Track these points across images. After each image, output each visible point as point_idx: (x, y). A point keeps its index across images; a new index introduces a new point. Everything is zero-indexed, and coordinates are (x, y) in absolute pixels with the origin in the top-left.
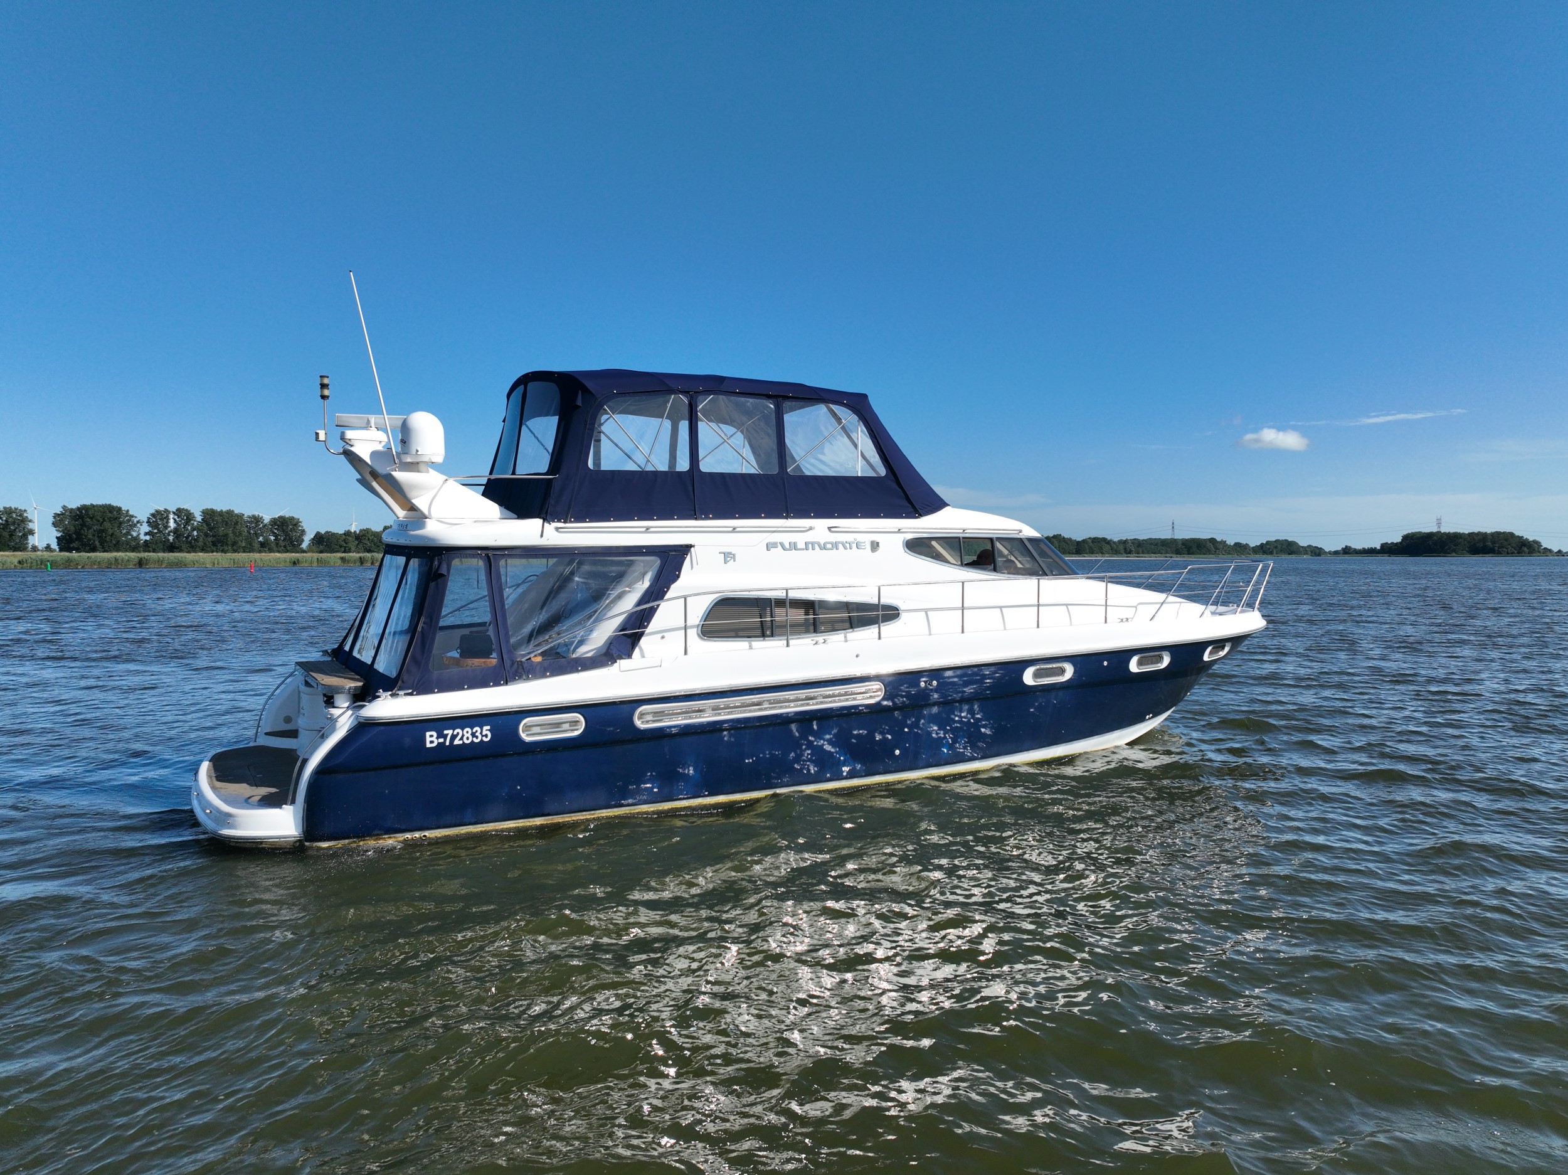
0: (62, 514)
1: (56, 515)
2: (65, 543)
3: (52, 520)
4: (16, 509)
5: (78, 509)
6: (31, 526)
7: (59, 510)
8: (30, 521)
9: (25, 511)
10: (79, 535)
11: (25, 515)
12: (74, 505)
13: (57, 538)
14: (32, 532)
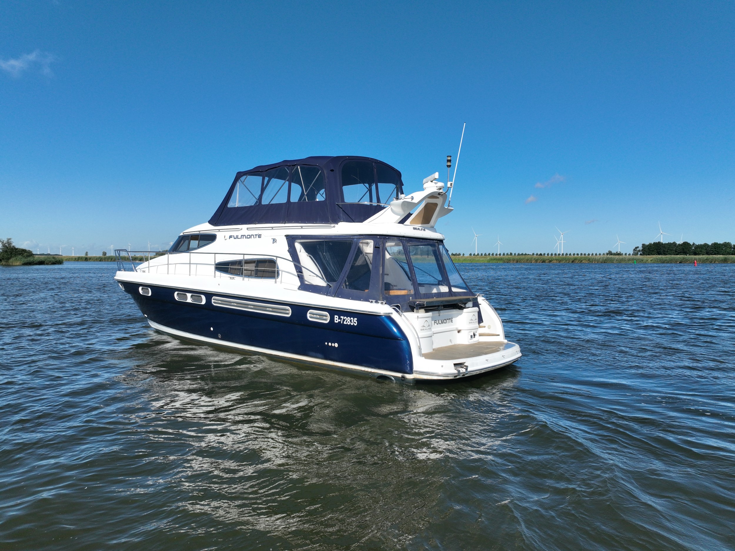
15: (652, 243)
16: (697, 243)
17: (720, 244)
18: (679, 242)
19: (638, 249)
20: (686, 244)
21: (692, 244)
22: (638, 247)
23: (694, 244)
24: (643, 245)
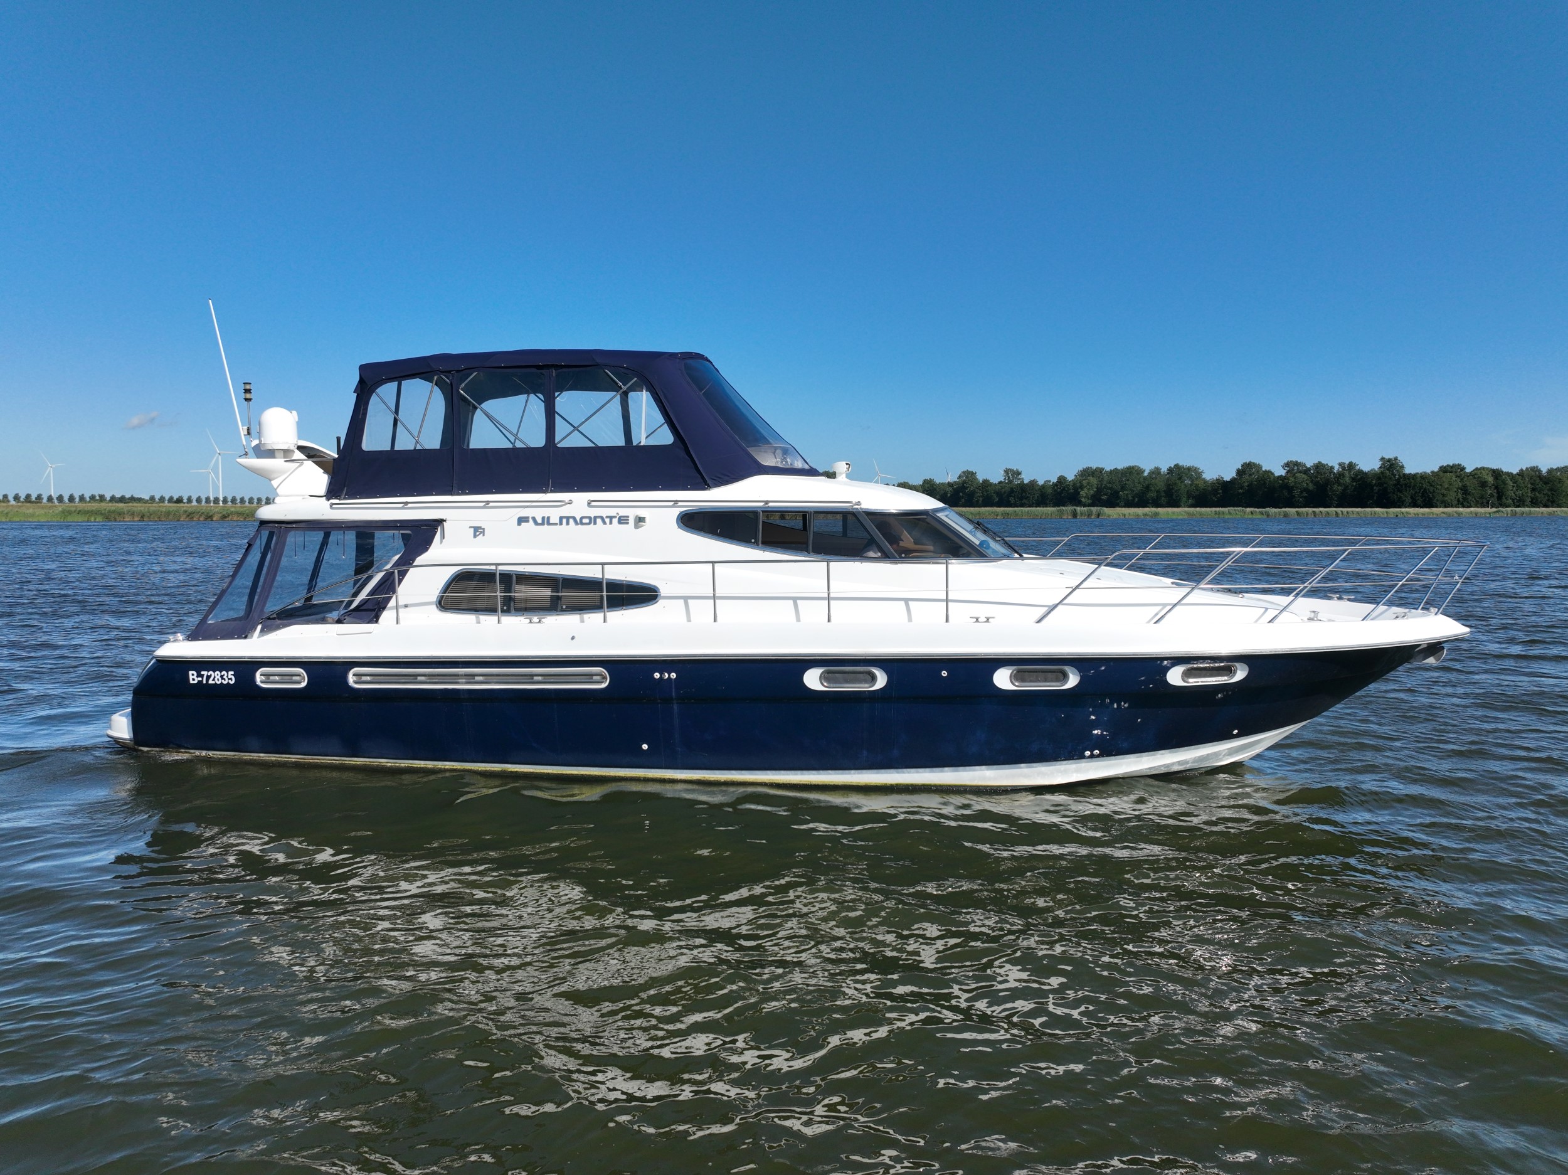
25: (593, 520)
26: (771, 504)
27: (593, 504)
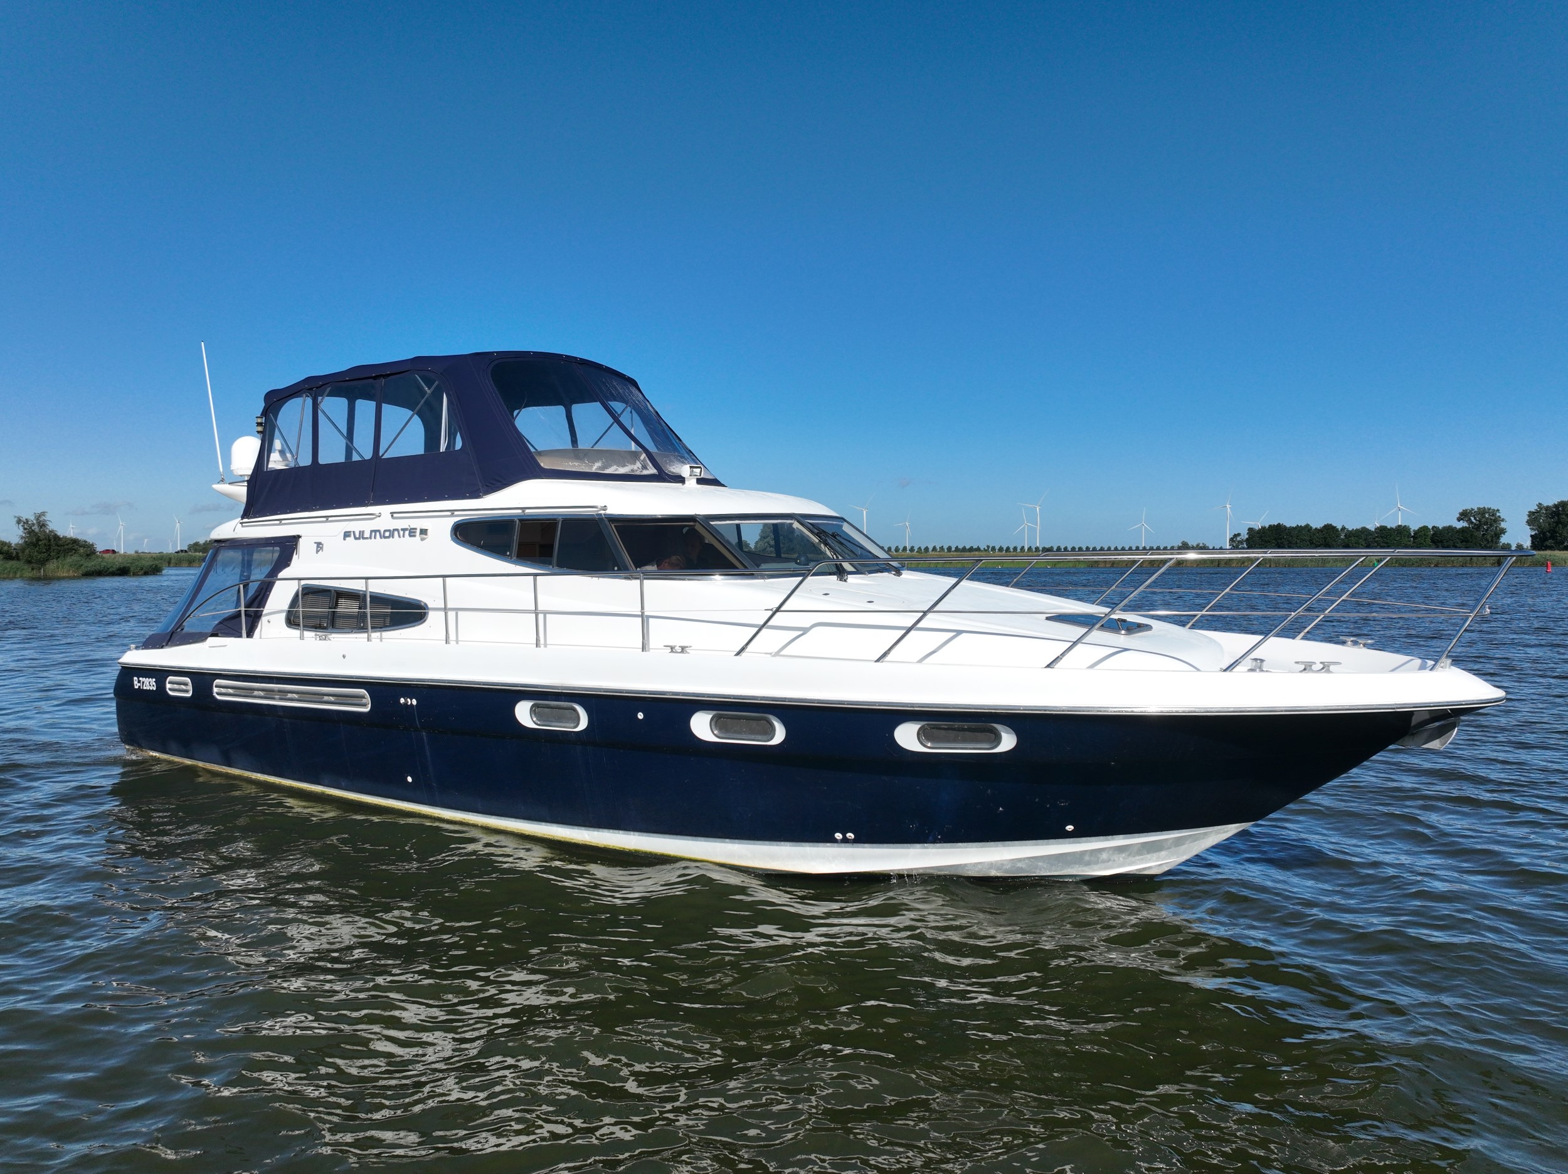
0: (1537, 512)
1: (1531, 514)
2: (1539, 542)
3: (1526, 518)
4: (1489, 509)
5: (1556, 506)
6: (1503, 525)
7: (1534, 508)
8: (1503, 520)
9: (1498, 510)
10: (1553, 533)
11: (1498, 514)
12: (1550, 501)
13: (1532, 536)
14: (1503, 531)
15: (1267, 526)
16: (1351, 527)
17: (1391, 529)
18: (1317, 524)
19: (1238, 539)
20: (1329, 528)
21: (1339, 527)
22: (1239, 535)
23: (1343, 528)
24: (1250, 530)
25: (392, 533)
26: (527, 511)
27: (395, 515)
